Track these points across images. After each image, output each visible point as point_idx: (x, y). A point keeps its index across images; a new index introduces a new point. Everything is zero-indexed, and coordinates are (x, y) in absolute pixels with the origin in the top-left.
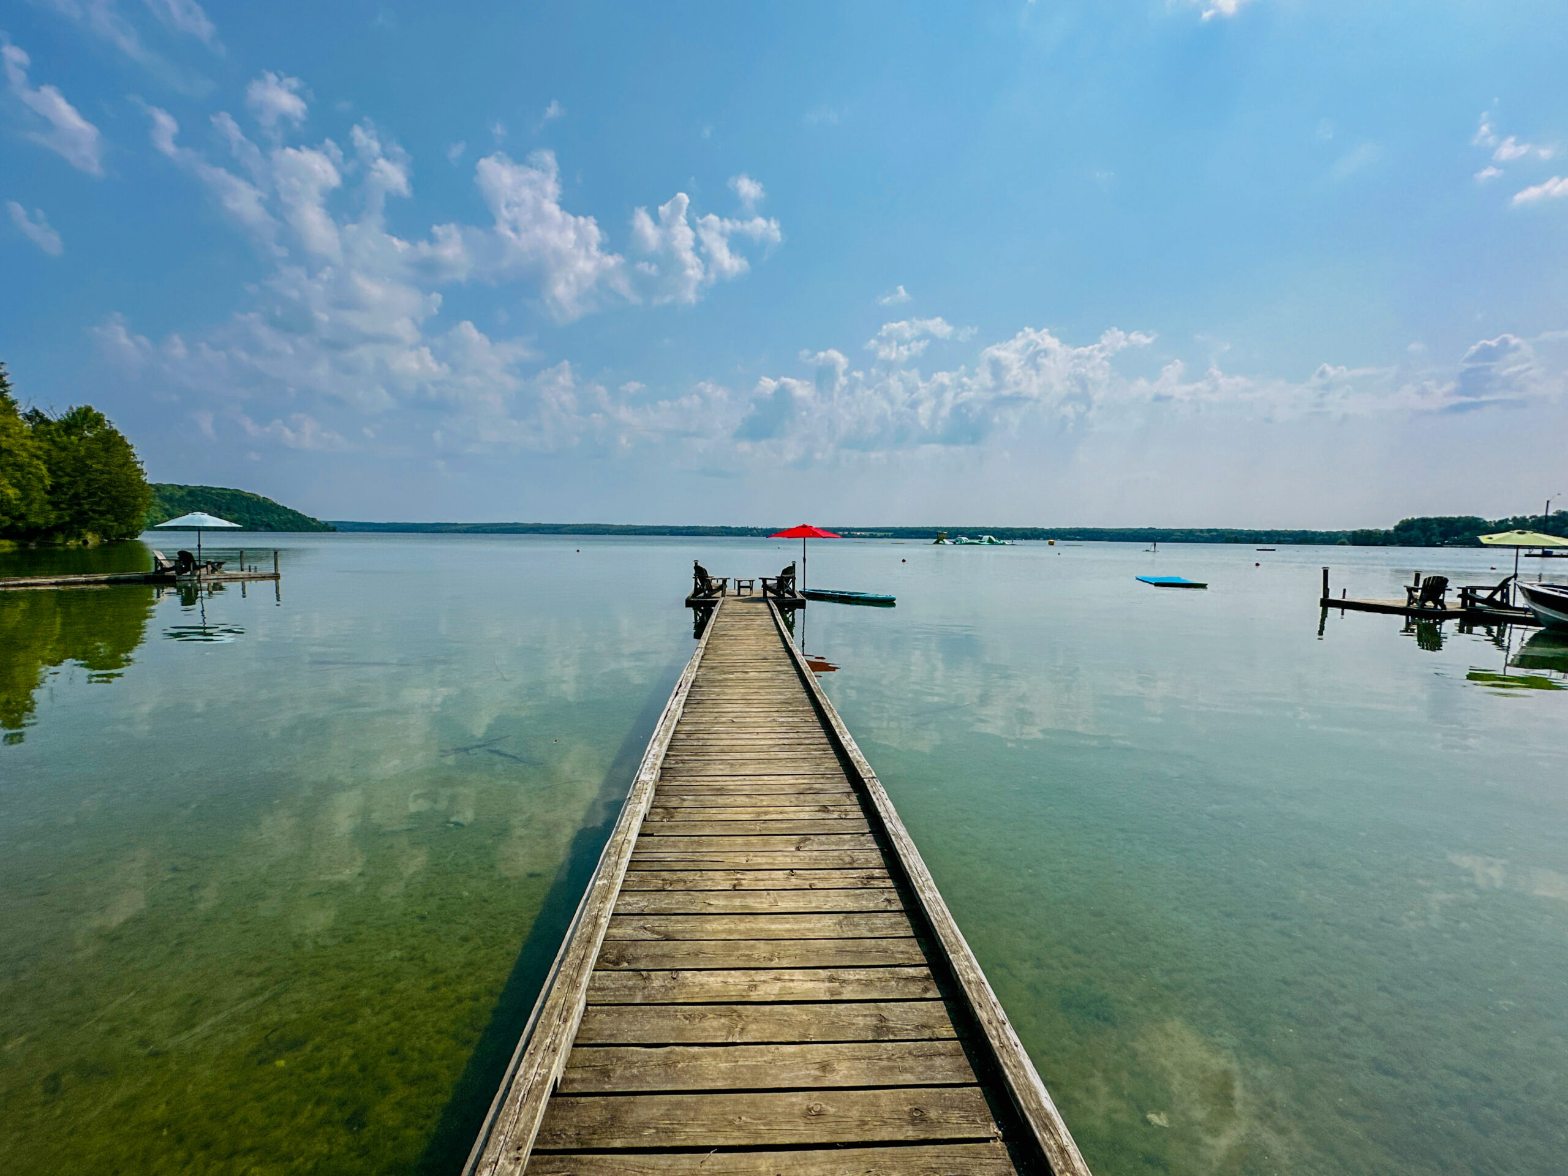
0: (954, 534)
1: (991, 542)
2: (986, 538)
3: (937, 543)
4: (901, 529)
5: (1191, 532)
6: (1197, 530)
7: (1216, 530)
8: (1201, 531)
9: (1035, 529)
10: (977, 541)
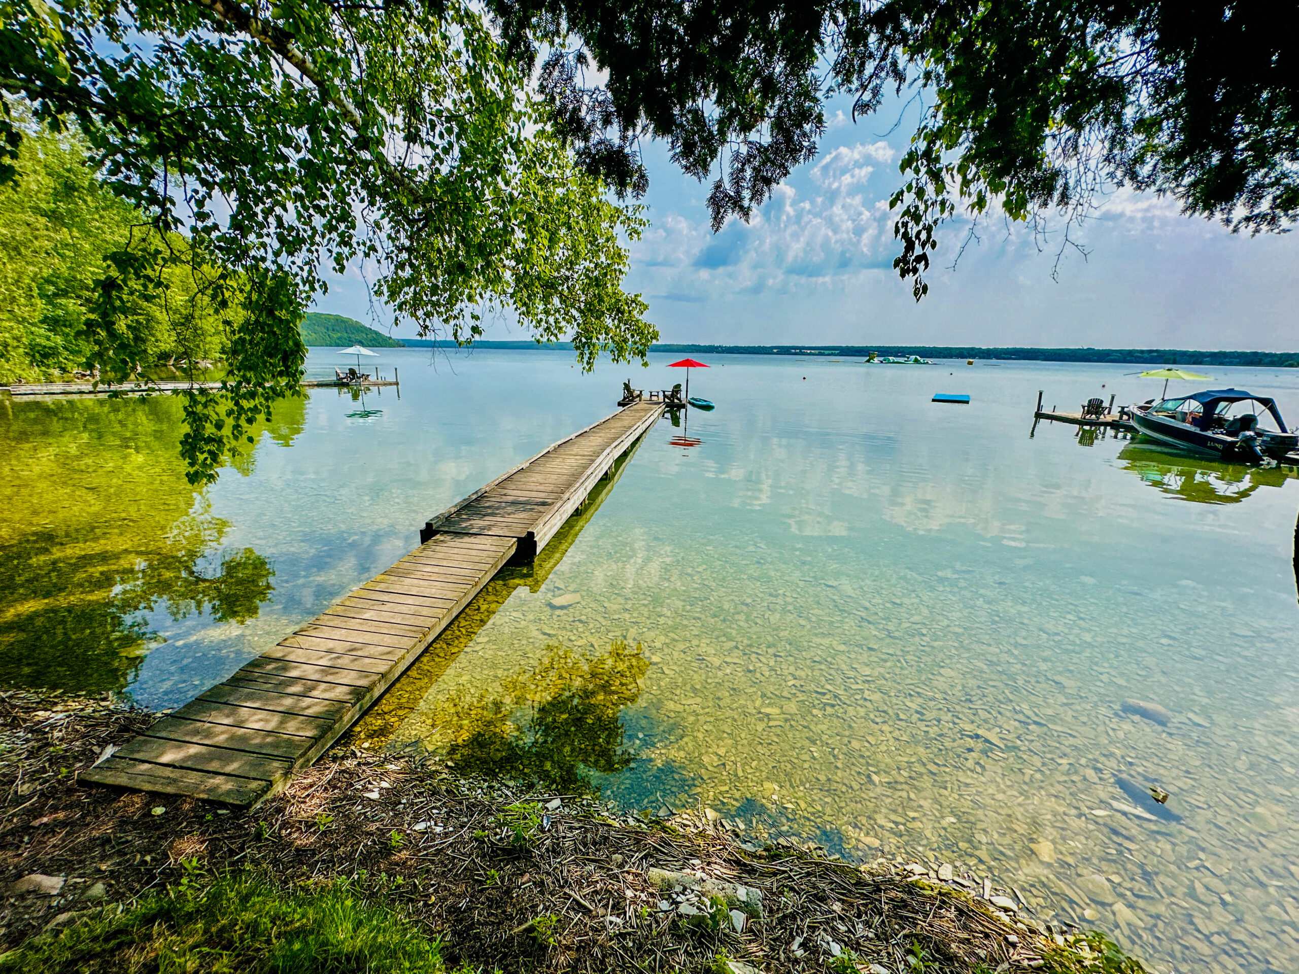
0: (886, 353)
1: (916, 361)
2: (913, 357)
3: (868, 361)
4: (848, 348)
5: (1131, 353)
6: (1137, 351)
7: (1157, 351)
8: (1142, 352)
9: (973, 349)
10: (902, 360)
